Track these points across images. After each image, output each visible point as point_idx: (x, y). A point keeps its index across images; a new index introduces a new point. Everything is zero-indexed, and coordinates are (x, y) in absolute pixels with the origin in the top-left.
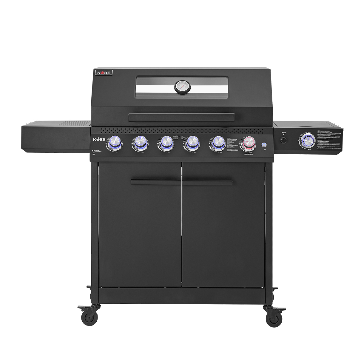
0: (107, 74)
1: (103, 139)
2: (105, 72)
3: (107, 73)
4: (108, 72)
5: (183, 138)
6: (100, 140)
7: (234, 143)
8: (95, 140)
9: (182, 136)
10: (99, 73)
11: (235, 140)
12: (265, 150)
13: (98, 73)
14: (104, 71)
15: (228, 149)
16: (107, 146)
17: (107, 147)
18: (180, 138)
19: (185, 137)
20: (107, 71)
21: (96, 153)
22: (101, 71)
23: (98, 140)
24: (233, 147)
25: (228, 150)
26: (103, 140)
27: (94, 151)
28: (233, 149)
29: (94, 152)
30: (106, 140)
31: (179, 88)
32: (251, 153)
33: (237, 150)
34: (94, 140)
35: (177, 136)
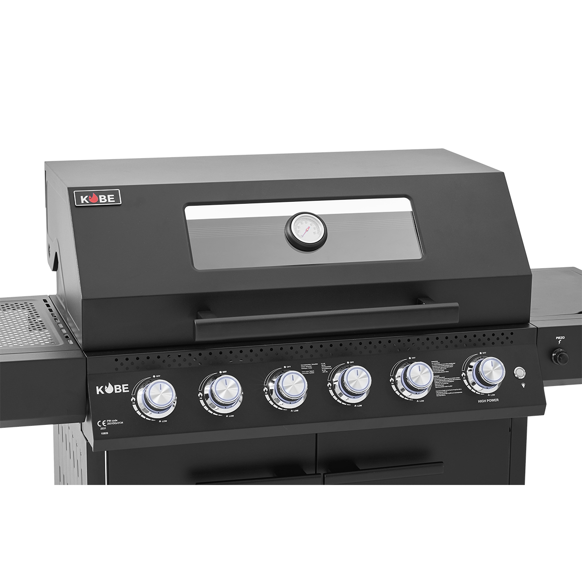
0: (107, 202)
1: (124, 388)
2: (100, 196)
3: (107, 198)
4: (109, 196)
5: (325, 368)
6: (116, 392)
7: (450, 373)
8: (103, 393)
9: (323, 365)
10: (85, 199)
11: (451, 365)
12: (523, 385)
13: (83, 199)
14: (98, 194)
15: (438, 389)
16: (135, 406)
17: (136, 409)
18: (318, 369)
19: (330, 367)
20: (106, 194)
21: (109, 428)
22: (90, 194)
23: (109, 389)
24: (450, 384)
25: (439, 394)
26: (124, 391)
27: (103, 423)
28: (451, 388)
29: (103, 426)
30: (130, 388)
31: (300, 234)
32: (493, 398)
33: (459, 391)
34: (99, 390)
35: (309, 366)
